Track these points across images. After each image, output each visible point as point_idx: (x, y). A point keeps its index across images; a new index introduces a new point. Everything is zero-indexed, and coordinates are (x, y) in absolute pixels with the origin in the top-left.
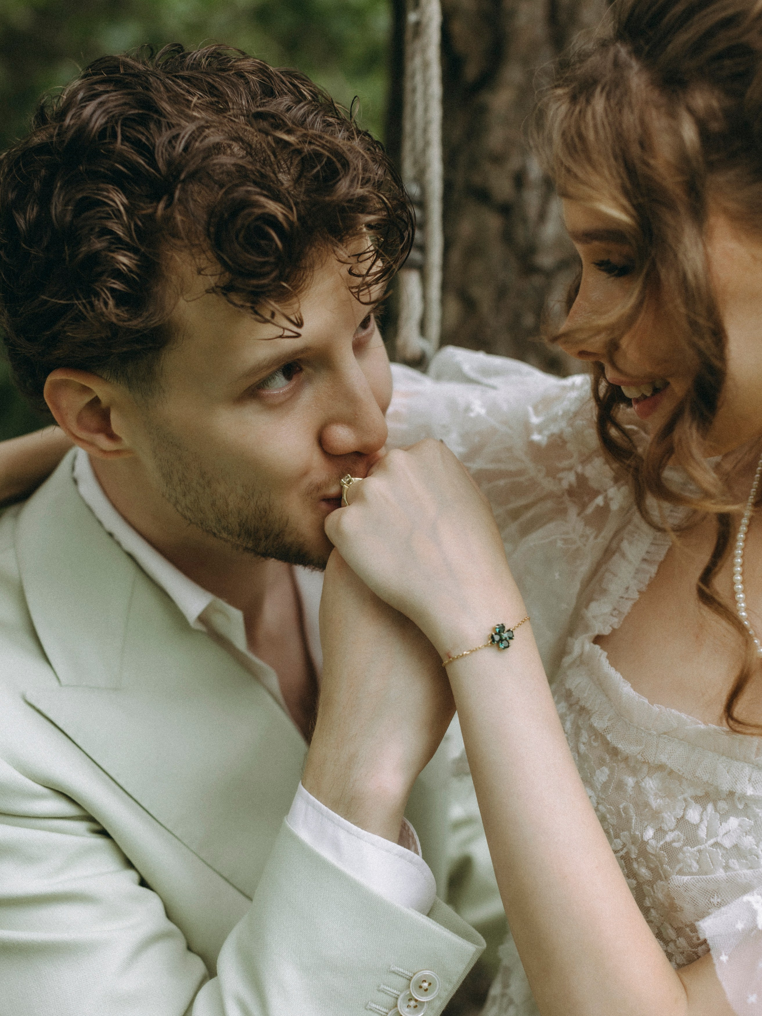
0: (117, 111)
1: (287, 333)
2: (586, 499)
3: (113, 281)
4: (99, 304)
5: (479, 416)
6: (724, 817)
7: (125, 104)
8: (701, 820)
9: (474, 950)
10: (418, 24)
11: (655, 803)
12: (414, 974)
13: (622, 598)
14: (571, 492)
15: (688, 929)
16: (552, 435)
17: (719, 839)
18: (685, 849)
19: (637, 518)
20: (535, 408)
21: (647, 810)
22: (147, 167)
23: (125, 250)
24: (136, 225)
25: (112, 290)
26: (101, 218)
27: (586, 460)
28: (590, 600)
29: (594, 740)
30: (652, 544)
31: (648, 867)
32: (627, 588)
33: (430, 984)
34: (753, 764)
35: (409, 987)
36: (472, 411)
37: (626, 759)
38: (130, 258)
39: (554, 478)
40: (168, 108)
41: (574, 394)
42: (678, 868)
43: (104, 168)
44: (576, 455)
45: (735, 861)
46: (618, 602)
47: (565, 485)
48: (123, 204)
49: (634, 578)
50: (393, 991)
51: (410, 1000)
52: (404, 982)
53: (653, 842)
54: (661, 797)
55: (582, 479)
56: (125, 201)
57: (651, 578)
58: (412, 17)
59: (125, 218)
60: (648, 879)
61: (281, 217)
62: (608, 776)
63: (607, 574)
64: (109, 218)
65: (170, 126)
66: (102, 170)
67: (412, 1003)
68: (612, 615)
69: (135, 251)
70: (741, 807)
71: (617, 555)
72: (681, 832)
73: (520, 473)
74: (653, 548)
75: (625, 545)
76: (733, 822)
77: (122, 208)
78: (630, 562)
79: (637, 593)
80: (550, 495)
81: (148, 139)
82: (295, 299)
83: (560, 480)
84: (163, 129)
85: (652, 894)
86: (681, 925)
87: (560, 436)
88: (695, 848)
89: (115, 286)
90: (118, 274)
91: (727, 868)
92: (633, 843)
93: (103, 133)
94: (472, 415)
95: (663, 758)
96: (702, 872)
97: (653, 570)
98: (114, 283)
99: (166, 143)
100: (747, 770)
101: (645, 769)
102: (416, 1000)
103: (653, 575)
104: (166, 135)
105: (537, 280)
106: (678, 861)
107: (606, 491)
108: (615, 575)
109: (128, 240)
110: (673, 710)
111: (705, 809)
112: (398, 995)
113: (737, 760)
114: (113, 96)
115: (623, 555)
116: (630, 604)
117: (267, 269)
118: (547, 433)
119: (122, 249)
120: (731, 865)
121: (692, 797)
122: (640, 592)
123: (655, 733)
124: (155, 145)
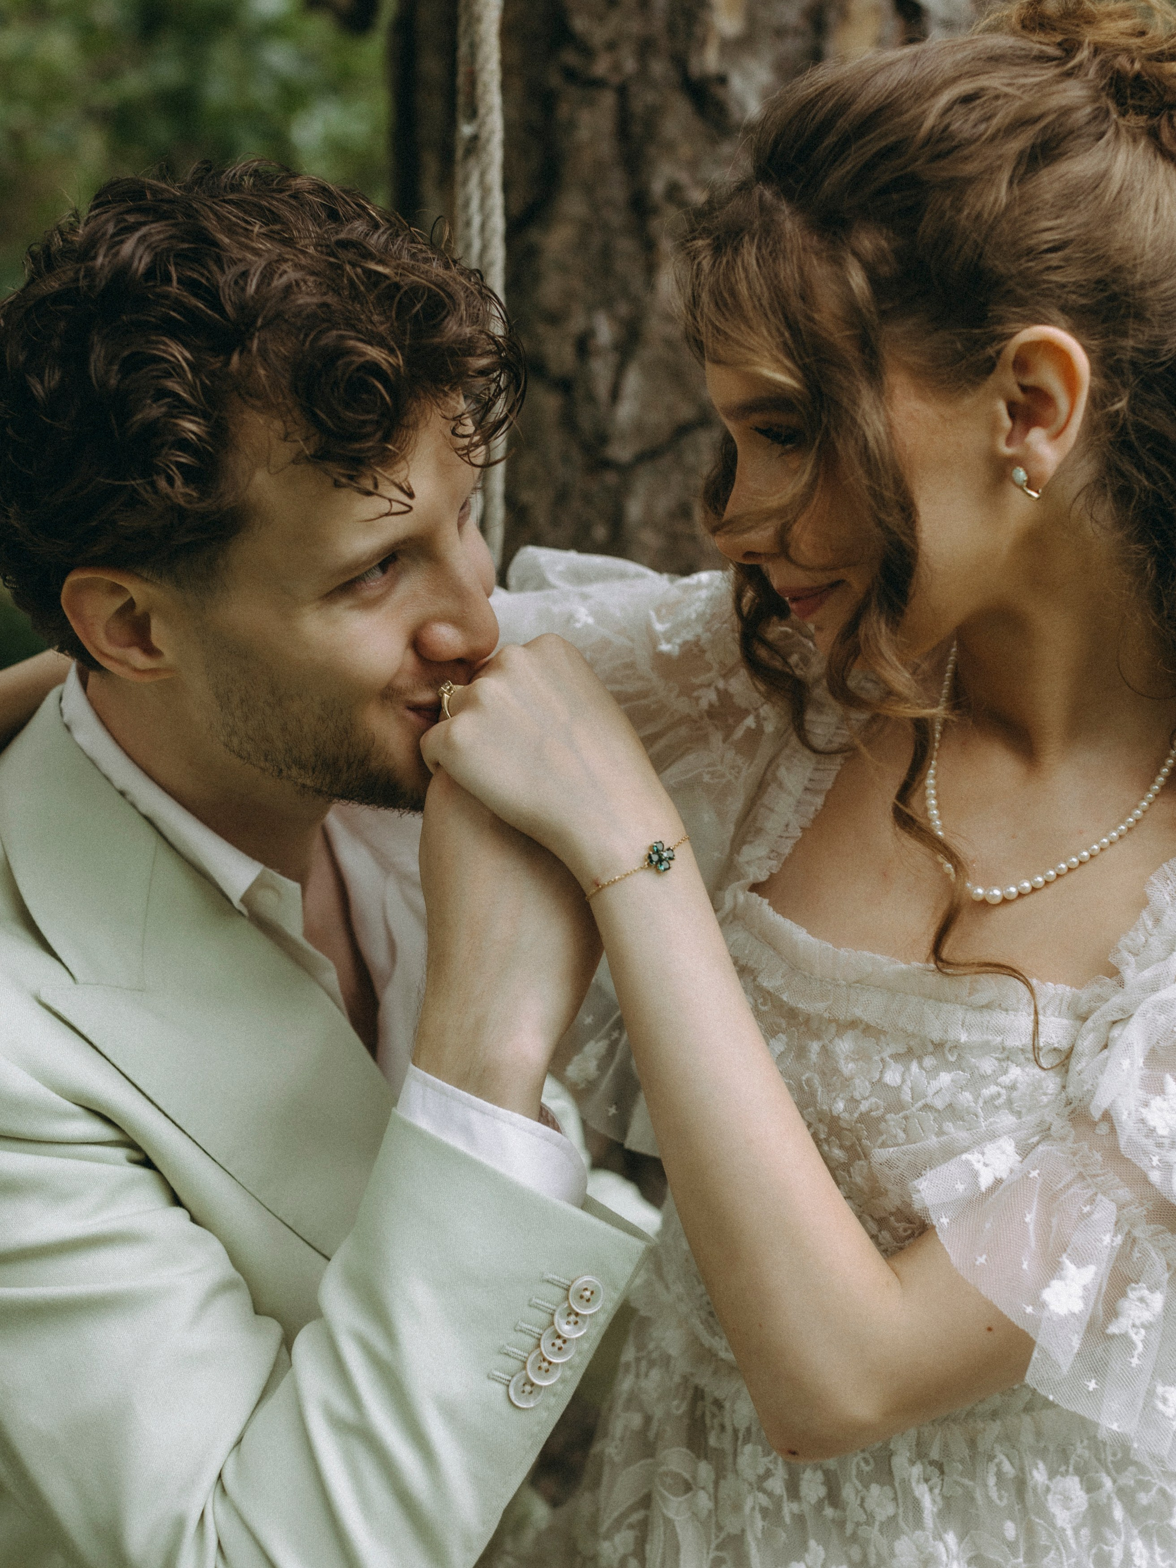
0: (165, 245)
1: (397, 507)
2: (731, 721)
3: (178, 453)
4: (162, 484)
5: (586, 625)
6: (933, 1073)
7: (171, 237)
8: (903, 1081)
9: (644, 1246)
10: (475, 138)
11: (848, 1068)
12: (573, 1282)
13: (781, 837)
14: (712, 713)
15: (892, 1218)
16: (685, 643)
17: (929, 1100)
18: (888, 1116)
19: (794, 740)
20: (658, 611)
21: (835, 1078)
22: (209, 312)
23: (191, 414)
24: (202, 383)
25: (179, 465)
26: (159, 377)
27: (727, 673)
28: (744, 842)
29: (762, 1004)
30: (816, 769)
31: (841, 1147)
32: (787, 826)
33: (592, 1293)
34: (966, 1004)
35: (568, 1299)
36: (578, 621)
37: (808, 1020)
38: (198, 424)
39: (689, 697)
40: (227, 241)
41: (704, 594)
42: (880, 1141)
43: (154, 317)
44: (716, 666)
45: (951, 1125)
46: (776, 842)
47: (704, 704)
48: (185, 359)
49: (796, 812)
50: (547, 1305)
51: (569, 1314)
52: (559, 1293)
53: (846, 1116)
54: (853, 1060)
55: (724, 696)
56: (188, 355)
57: (816, 810)
58: (466, 130)
59: (190, 376)
60: (842, 1161)
61: (385, 365)
62: (787, 1044)
63: (762, 810)
64: (169, 375)
65: (234, 262)
66: (153, 320)
67: (572, 1318)
68: (770, 858)
69: (205, 416)
70: (952, 1059)
71: (774, 785)
72: (879, 1098)
73: (643, 694)
74: (817, 775)
75: (782, 772)
76: (945, 1078)
77: (184, 364)
78: (790, 794)
79: (800, 830)
80: (685, 719)
81: (208, 279)
82: (403, 464)
83: (698, 699)
84: (225, 266)
85: (848, 1179)
86: (883, 1214)
87: (697, 643)
88: (901, 1115)
89: (182, 460)
90: (184, 445)
91: (941, 1133)
92: (820, 1121)
93: (150, 273)
94: (578, 625)
95: (858, 1012)
96: (909, 1141)
97: (819, 801)
98: (179, 456)
99: (232, 283)
100: (960, 1014)
101: (833, 1029)
102: (577, 1314)
103: (819, 807)
104: (232, 272)
105: (611, 478)
106: (881, 1133)
107: (756, 709)
108: (772, 810)
109: (195, 403)
110: (865, 952)
111: (908, 1069)
112: (554, 1311)
113: (947, 1001)
114: (154, 228)
115: (781, 785)
116: (790, 843)
117: (369, 429)
118: (679, 641)
119: (185, 413)
120: (945, 1128)
121: (892, 1056)
122: (803, 829)
123: (844, 983)
124: (218, 287)
